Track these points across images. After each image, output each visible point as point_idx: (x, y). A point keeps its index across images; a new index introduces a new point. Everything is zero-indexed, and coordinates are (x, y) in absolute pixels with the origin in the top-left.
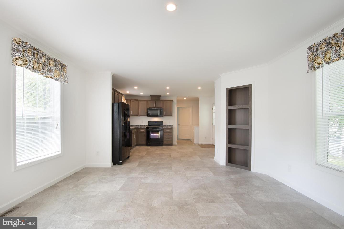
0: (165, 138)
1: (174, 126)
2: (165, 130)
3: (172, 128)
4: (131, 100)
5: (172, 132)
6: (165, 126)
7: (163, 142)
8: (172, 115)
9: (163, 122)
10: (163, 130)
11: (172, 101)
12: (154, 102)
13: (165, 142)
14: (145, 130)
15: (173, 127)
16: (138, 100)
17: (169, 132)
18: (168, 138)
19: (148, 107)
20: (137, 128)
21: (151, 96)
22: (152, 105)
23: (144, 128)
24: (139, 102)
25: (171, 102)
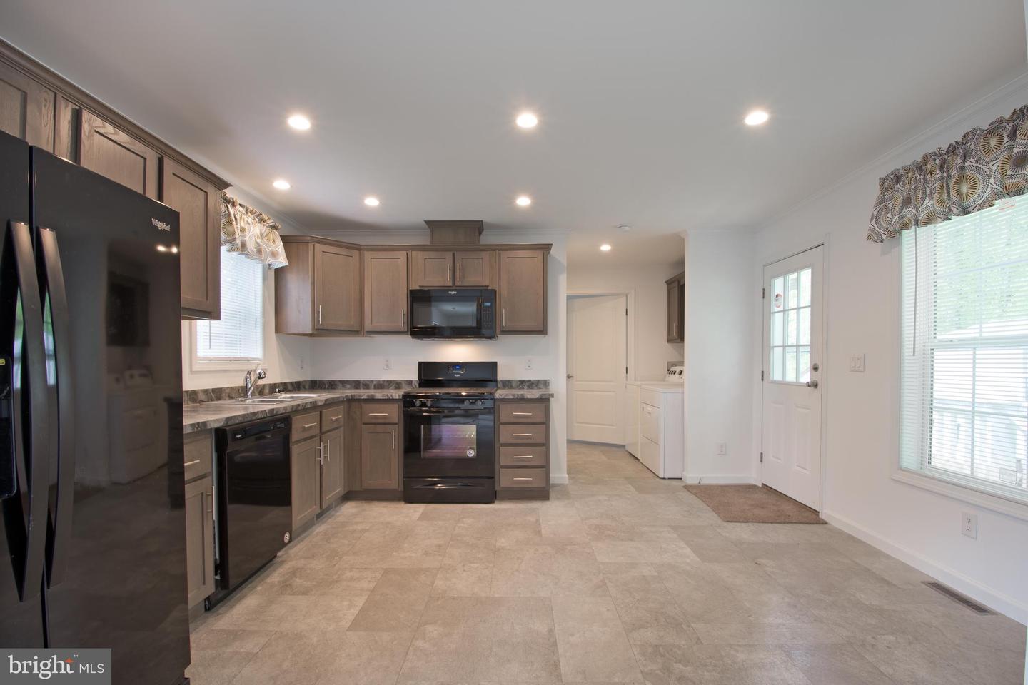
0: (505, 456)
1: (553, 388)
2: (505, 413)
3: (548, 400)
4: (318, 242)
5: (546, 423)
6: (508, 384)
7: (493, 478)
8: (543, 331)
9: (493, 366)
10: (493, 408)
11: (546, 248)
12: (449, 256)
13: (506, 479)
14: (393, 413)
15: (552, 396)
16: (358, 248)
17: (529, 421)
18: (527, 456)
19: (415, 286)
20: (351, 401)
21: (432, 225)
22: (434, 275)
23: (389, 401)
24: (367, 255)
25: (539, 254)
